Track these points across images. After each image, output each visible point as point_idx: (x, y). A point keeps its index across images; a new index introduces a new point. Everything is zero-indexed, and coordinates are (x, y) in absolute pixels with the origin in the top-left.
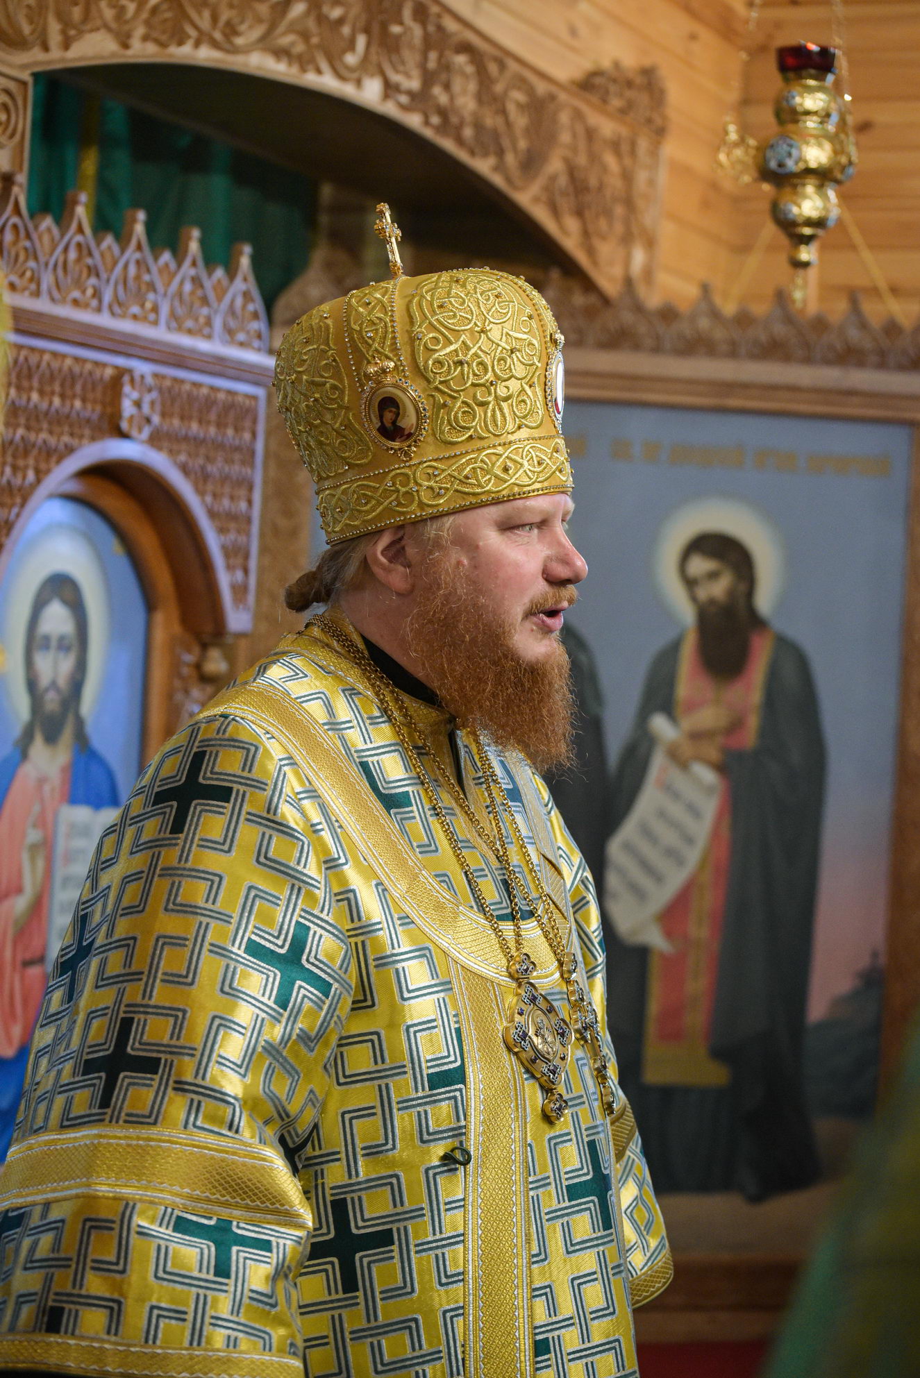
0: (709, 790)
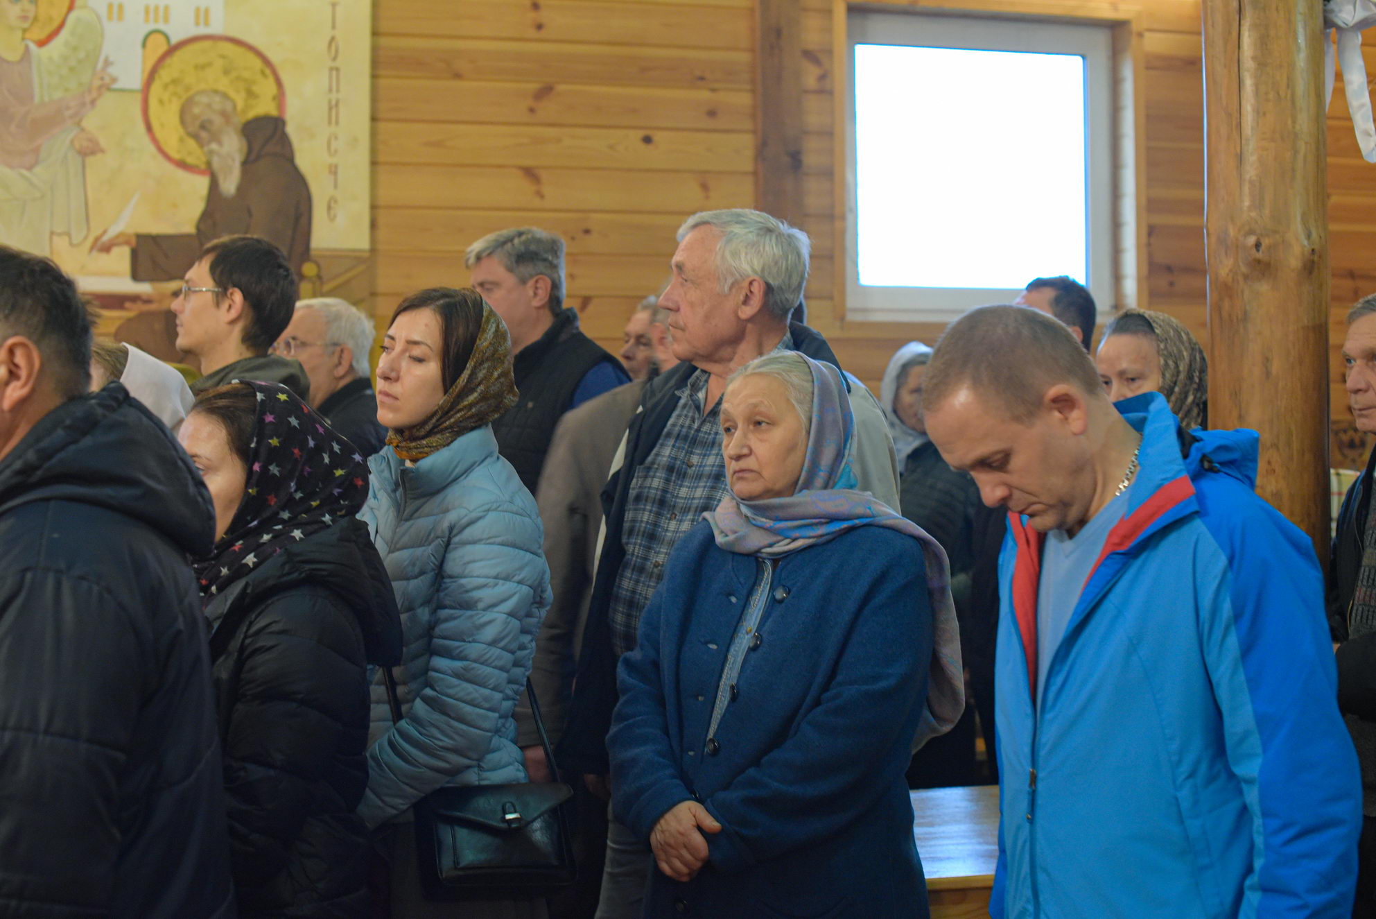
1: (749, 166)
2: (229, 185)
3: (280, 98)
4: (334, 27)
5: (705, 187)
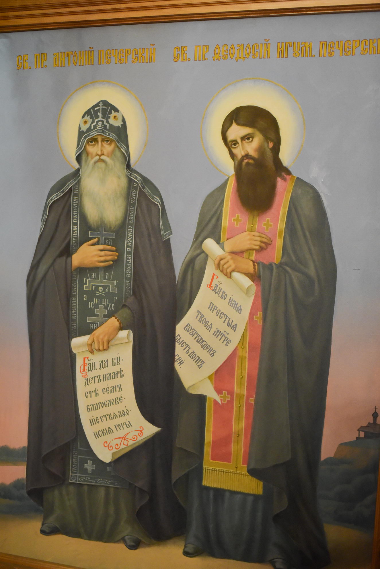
0: (247, 291)
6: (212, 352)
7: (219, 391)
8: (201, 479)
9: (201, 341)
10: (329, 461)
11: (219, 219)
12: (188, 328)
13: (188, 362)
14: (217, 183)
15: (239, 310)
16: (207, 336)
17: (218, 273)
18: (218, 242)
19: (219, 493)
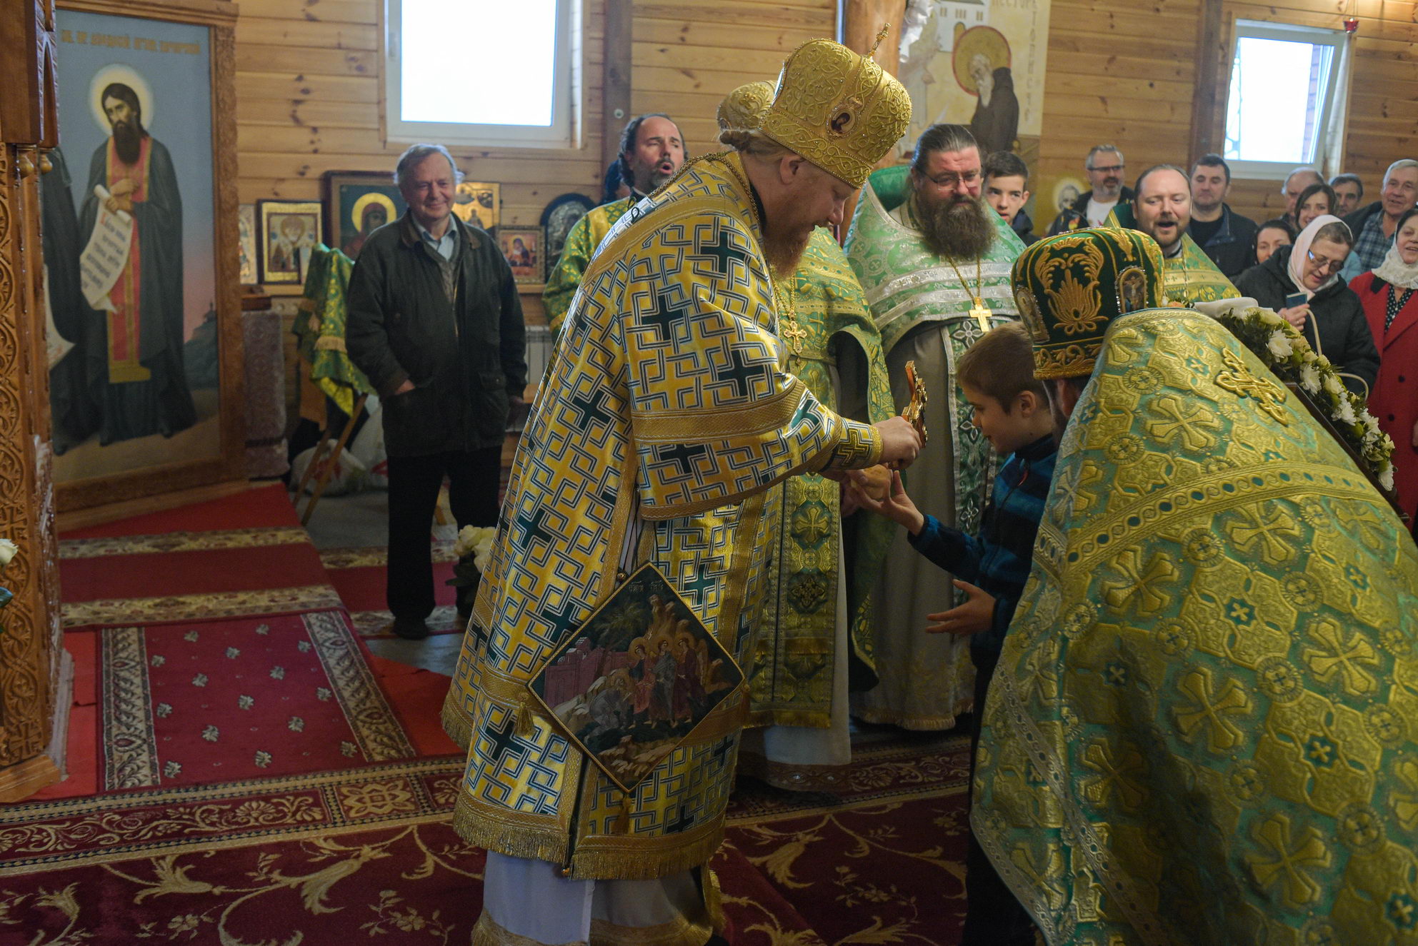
0: (128, 225)
1: (1189, 99)
2: (986, 102)
3: (1009, 59)
4: (1034, 24)
5: (1172, 109)
6: (107, 274)
7: (115, 304)
8: (107, 378)
9: (99, 267)
10: (190, 344)
11: (105, 170)
12: (89, 257)
13: (91, 283)
14: (102, 142)
15: (123, 239)
16: (103, 262)
17: (107, 212)
18: (105, 186)
19: (122, 386)
